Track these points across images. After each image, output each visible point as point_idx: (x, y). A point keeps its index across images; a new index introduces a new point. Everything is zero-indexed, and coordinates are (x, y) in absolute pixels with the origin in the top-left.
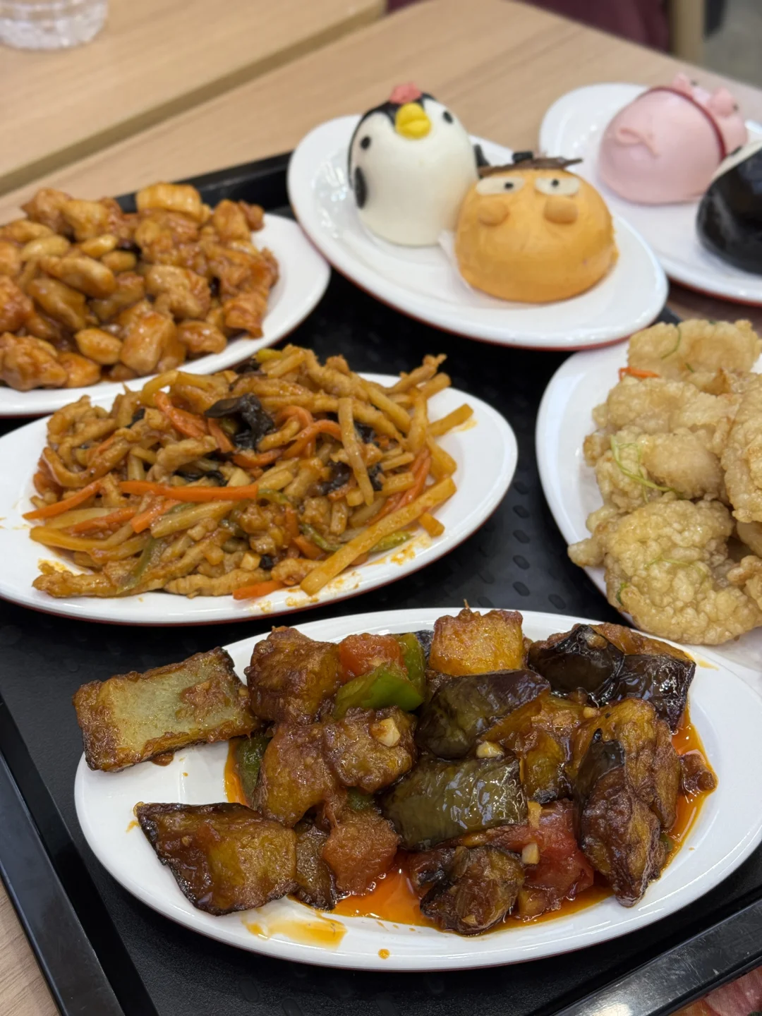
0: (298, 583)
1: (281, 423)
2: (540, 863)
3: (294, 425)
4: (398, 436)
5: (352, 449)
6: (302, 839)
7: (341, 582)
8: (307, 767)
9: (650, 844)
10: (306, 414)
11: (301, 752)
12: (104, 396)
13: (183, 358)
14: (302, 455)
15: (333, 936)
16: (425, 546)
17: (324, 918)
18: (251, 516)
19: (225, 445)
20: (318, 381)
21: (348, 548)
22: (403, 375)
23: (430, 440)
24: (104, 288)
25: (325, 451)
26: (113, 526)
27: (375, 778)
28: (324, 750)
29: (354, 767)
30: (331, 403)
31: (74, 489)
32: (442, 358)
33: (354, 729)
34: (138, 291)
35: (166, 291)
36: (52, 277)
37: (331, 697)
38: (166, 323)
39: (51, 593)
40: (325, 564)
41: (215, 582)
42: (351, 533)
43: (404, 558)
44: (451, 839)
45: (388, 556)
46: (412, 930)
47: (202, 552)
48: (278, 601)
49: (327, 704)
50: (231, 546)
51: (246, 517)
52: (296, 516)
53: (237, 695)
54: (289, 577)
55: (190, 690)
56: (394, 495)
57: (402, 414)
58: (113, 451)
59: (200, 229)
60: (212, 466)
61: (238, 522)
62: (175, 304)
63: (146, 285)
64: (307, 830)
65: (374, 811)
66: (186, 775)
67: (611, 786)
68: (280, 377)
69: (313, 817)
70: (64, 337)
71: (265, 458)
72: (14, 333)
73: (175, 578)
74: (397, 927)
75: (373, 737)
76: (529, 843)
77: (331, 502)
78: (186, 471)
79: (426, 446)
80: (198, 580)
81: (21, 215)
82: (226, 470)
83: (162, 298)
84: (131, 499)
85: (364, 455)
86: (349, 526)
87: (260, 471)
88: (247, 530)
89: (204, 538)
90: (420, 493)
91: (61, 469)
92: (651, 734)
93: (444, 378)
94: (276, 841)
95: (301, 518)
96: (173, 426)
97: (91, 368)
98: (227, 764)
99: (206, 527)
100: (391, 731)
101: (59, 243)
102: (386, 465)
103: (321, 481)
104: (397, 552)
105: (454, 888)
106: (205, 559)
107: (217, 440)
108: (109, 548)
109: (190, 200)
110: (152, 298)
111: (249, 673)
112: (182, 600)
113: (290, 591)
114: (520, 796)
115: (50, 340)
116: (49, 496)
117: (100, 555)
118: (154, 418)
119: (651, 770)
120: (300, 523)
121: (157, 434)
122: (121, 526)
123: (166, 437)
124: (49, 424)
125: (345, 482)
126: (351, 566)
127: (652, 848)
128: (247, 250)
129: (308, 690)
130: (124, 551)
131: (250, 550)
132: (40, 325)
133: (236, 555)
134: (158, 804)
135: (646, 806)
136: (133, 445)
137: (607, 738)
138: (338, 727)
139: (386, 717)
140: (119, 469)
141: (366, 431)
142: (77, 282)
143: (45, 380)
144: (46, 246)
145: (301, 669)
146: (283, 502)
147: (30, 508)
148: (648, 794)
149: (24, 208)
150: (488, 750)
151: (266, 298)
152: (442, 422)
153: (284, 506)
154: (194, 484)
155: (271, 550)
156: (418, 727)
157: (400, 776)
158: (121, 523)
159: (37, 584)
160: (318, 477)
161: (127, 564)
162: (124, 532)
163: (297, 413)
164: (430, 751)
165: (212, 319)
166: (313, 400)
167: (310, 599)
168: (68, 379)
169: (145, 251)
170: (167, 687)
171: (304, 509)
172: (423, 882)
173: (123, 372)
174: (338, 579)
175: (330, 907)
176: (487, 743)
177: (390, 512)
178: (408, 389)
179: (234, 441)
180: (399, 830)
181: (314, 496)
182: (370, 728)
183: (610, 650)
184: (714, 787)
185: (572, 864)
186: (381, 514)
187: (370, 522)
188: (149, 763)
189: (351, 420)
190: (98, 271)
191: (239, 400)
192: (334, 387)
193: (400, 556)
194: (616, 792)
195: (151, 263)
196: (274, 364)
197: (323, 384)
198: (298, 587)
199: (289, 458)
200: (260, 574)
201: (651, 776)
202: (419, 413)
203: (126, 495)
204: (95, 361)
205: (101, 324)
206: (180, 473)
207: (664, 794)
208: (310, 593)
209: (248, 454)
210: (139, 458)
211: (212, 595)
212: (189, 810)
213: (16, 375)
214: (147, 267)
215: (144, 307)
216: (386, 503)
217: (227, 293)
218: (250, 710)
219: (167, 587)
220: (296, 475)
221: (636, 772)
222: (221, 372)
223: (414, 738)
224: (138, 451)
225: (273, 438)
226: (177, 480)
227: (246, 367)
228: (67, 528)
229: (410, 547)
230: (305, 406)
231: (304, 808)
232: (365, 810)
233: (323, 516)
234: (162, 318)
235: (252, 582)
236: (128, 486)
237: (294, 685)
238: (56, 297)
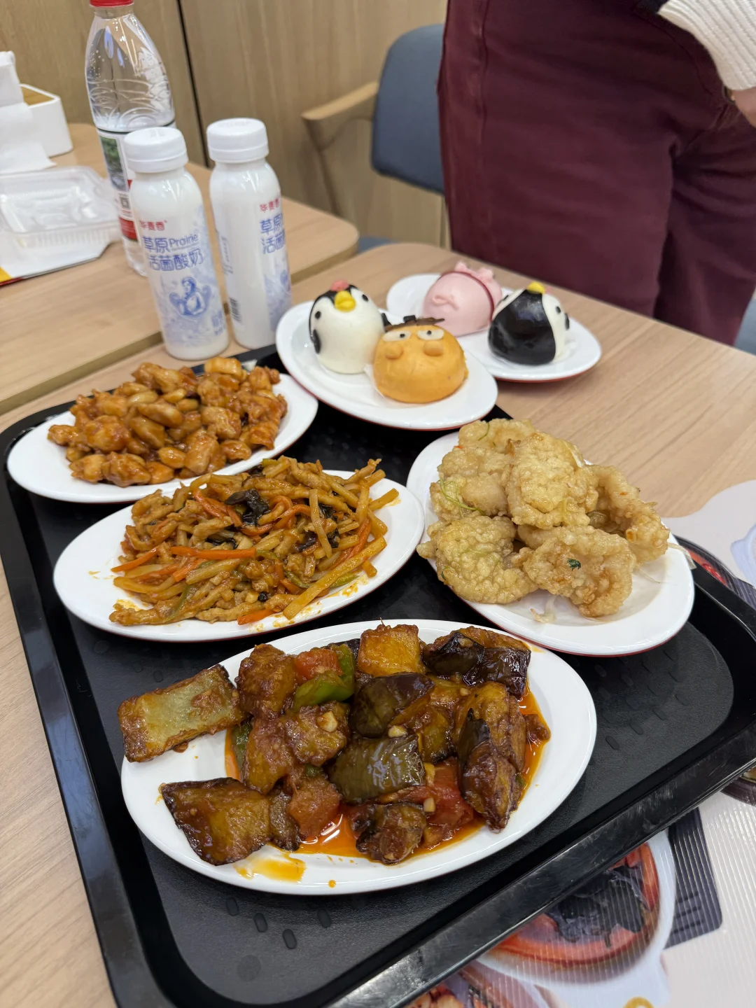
0: (282, 610)
1: (273, 507)
2: (437, 809)
3: (281, 508)
4: (349, 511)
5: (318, 523)
6: (274, 802)
7: (309, 609)
8: (274, 751)
9: (510, 788)
10: (289, 502)
11: (270, 741)
12: (169, 489)
13: (224, 463)
14: (286, 527)
15: (295, 872)
16: (364, 583)
17: (291, 859)
18: (251, 568)
19: (237, 522)
20: (298, 478)
21: (315, 586)
22: (357, 470)
23: (370, 513)
24: (174, 422)
25: (302, 523)
26: (165, 576)
27: (320, 757)
28: (287, 739)
29: (306, 749)
30: (306, 493)
31: (143, 552)
32: (379, 460)
33: (306, 722)
34: (198, 423)
35: (213, 423)
36: (146, 417)
37: (291, 696)
38: (213, 443)
39: (120, 622)
40: (300, 598)
41: (227, 612)
42: (319, 575)
43: (351, 592)
44: (376, 797)
45: (341, 590)
46: (352, 861)
47: (219, 593)
48: (268, 624)
49: (289, 701)
50: (240, 586)
51: (248, 569)
52: (282, 566)
53: (230, 697)
54: (276, 606)
55: (197, 698)
56: (347, 549)
57: (352, 497)
58: (167, 528)
59: (240, 384)
60: (230, 535)
61: (243, 572)
62: (219, 430)
63: (202, 419)
64: (278, 794)
65: (323, 777)
66: (197, 757)
67: (481, 755)
68: (274, 477)
69: (281, 784)
70: (150, 454)
71: (263, 529)
72: (119, 452)
73: (202, 611)
74: (340, 859)
75: (319, 726)
76: (427, 798)
77: (305, 557)
78: (212, 539)
79: (368, 517)
80: (216, 611)
81: (133, 379)
82: (238, 538)
83: (212, 427)
84: (177, 558)
85: (324, 526)
86: (317, 569)
87: (260, 538)
88: (249, 577)
89: (221, 583)
90: (363, 548)
91: (136, 540)
92: (506, 709)
93: (381, 473)
94: (256, 808)
95: (285, 568)
96: (206, 511)
97: (168, 471)
98: (226, 746)
99: (222, 577)
100: (331, 722)
101: (151, 396)
102: (341, 531)
103: (298, 544)
104: (346, 587)
105: (378, 835)
106: (221, 598)
107: (232, 519)
108: (161, 591)
109: (235, 367)
110: (206, 427)
111: (238, 680)
112: (207, 624)
113: (277, 616)
114: (419, 764)
115: (141, 455)
116: (129, 556)
117: (155, 596)
118: (192, 506)
119: (508, 733)
120: (284, 571)
121: (195, 516)
122: (169, 576)
123: (201, 517)
124: (132, 511)
125: (314, 543)
126: (317, 597)
127: (512, 791)
128: (270, 396)
129: (275, 694)
130: (170, 593)
131: (252, 590)
132: (135, 446)
133: (242, 593)
134: (175, 783)
135: (505, 760)
136: (179, 523)
137: (477, 714)
138: (294, 721)
139: (327, 711)
140: (171, 539)
141: (328, 510)
142: (158, 419)
143: (136, 480)
144: (142, 398)
145: (270, 679)
146: (273, 557)
147: (118, 564)
148: (506, 751)
149: (133, 375)
150: (396, 731)
151: (279, 426)
152: (379, 500)
153: (274, 560)
154: (218, 547)
155: (266, 589)
156: (351, 713)
157: (338, 752)
158: (169, 574)
159: (112, 617)
160: (296, 541)
161: (171, 602)
162: (170, 581)
163: (282, 500)
164: (358, 732)
165: (242, 439)
166: (294, 491)
167: (289, 621)
168: (151, 479)
169: (203, 398)
170: (182, 696)
171: (288, 561)
172: (357, 828)
173: (187, 473)
174: (308, 607)
175: (295, 848)
176: (395, 727)
177: (343, 561)
178: (358, 480)
179: (243, 520)
180: (340, 789)
181: (293, 553)
182: (316, 720)
183: (477, 647)
184: (549, 738)
185: (459, 809)
186: (338, 562)
187: (330, 568)
188: (172, 751)
189: (317, 504)
190: (170, 411)
191: (245, 493)
192: (308, 482)
193: (349, 590)
194: (485, 758)
195: (206, 405)
196: (271, 468)
197: (301, 480)
198: (282, 613)
199: (277, 529)
200: (259, 605)
201: (508, 738)
202: (363, 496)
203: (174, 556)
204: (171, 467)
205: (174, 445)
206: (209, 540)
207: (517, 748)
208: (289, 618)
209: (251, 527)
210: (183, 531)
211: (226, 621)
212: (197, 786)
213: (118, 478)
214: (204, 407)
215: (201, 433)
216: (342, 555)
217: (252, 423)
218: (239, 706)
219: (197, 616)
220: (282, 540)
221: (497, 737)
222: (240, 474)
223: (349, 721)
224: (183, 527)
225: (266, 517)
226: (206, 544)
227: (256, 471)
228: (136, 578)
229: (355, 584)
230: (287, 496)
231: (273, 781)
232: (316, 777)
233: (299, 566)
234: (210, 439)
235: (252, 612)
236: (176, 550)
237: (265, 691)
238: (146, 428)
